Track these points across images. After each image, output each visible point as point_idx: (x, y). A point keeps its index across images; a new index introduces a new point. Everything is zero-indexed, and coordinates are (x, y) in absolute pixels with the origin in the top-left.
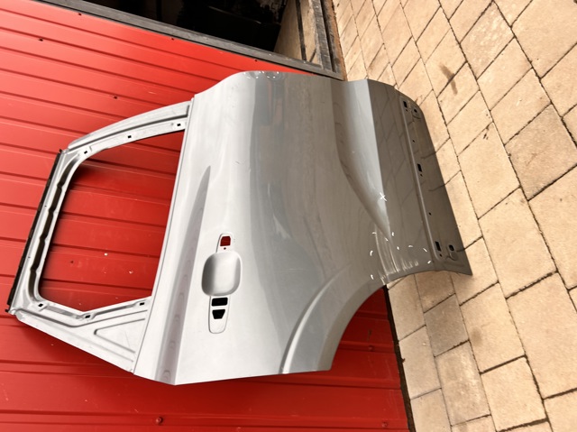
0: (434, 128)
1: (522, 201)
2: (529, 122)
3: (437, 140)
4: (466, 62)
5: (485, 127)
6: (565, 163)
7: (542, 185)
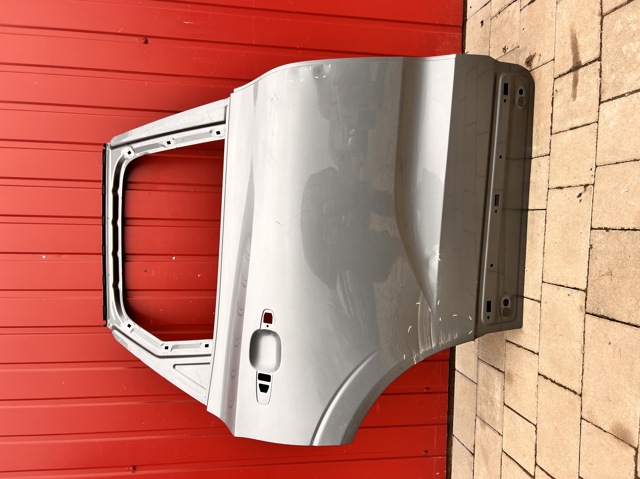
0: (539, 124)
1: (581, 307)
2: (623, 229)
3: (537, 144)
4: (599, 59)
5: (584, 183)
6: (630, 314)
7: (602, 312)
